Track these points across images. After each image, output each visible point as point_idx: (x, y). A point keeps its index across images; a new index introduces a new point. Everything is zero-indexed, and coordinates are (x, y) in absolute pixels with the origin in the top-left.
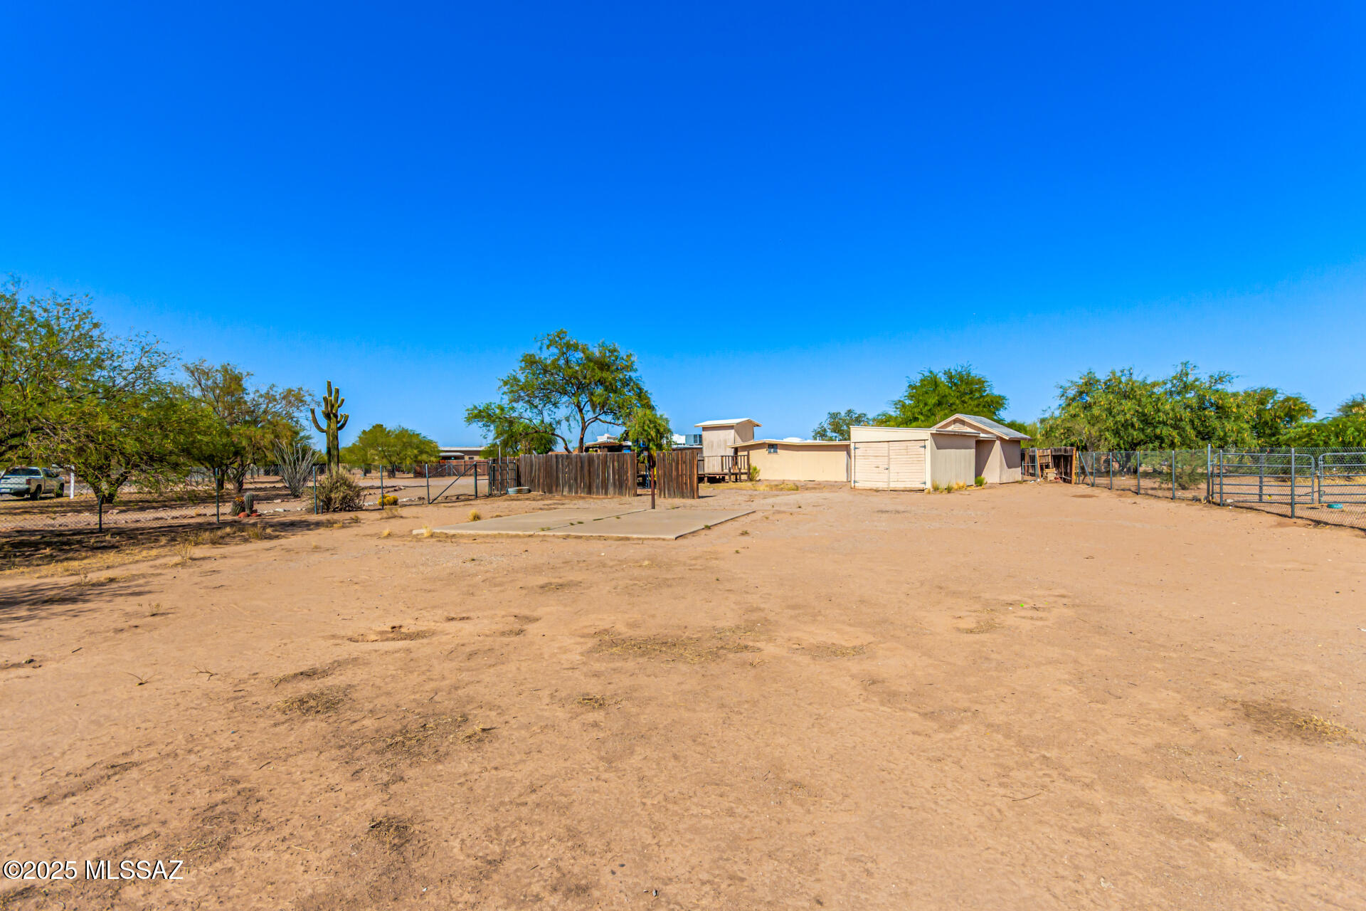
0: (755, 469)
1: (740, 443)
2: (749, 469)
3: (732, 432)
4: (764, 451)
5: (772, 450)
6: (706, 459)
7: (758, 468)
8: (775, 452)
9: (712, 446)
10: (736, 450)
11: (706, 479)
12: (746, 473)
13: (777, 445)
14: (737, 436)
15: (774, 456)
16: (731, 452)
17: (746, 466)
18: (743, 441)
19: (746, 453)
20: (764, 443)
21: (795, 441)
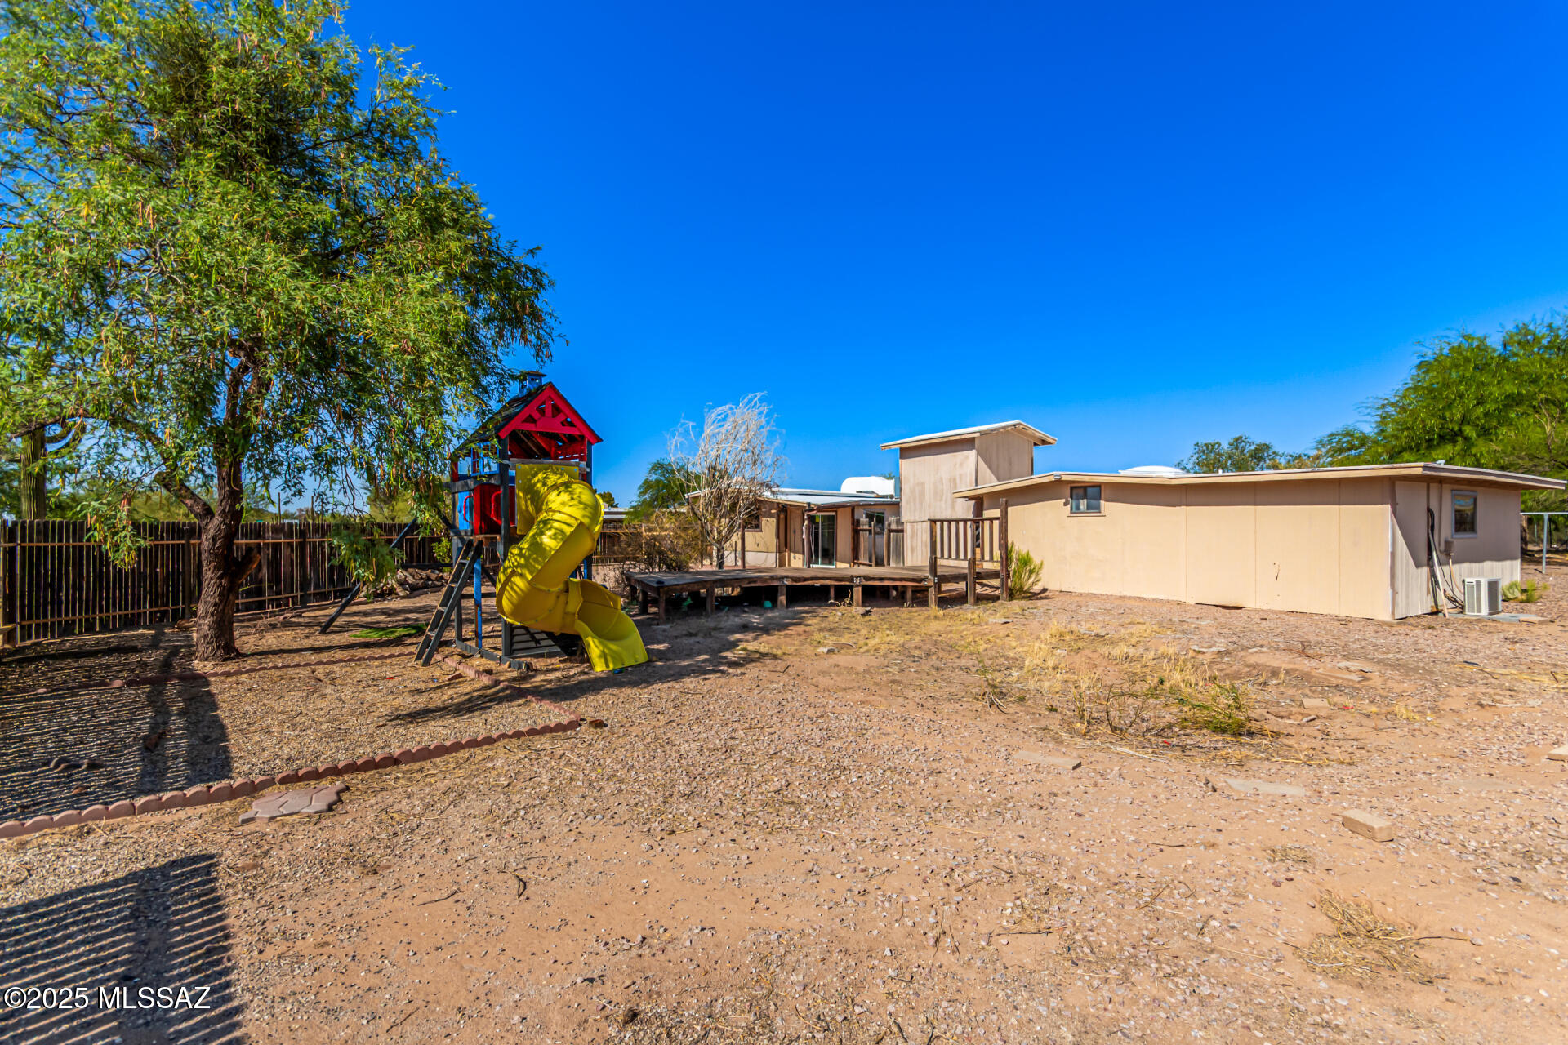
0: (1025, 561)
1: (991, 483)
2: (1006, 558)
3: (972, 455)
4: (1056, 510)
5: (1083, 504)
6: (908, 528)
7: (1036, 561)
8: (1094, 508)
9: (923, 493)
10: (979, 502)
11: (858, 593)
12: (994, 575)
13: (1098, 486)
14: (982, 464)
15: (1089, 521)
16: (965, 510)
17: (997, 553)
18: (999, 480)
19: (996, 513)
20: (1059, 482)
21: (1165, 473)
